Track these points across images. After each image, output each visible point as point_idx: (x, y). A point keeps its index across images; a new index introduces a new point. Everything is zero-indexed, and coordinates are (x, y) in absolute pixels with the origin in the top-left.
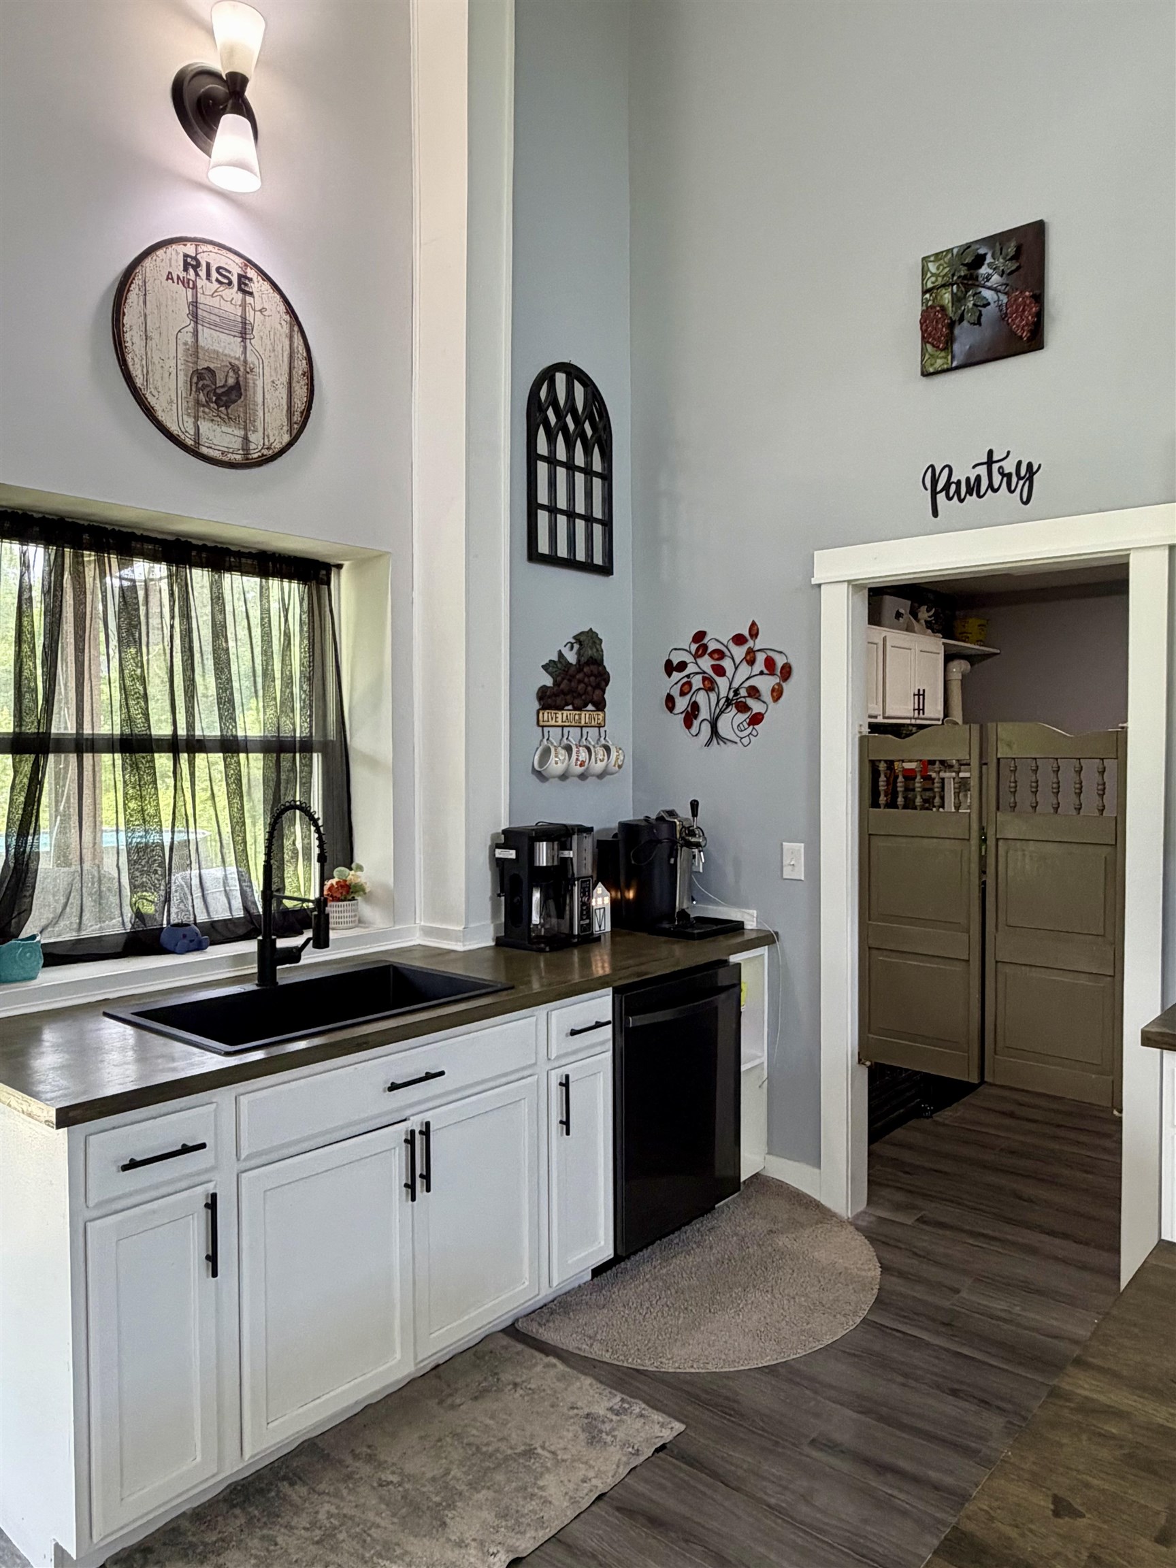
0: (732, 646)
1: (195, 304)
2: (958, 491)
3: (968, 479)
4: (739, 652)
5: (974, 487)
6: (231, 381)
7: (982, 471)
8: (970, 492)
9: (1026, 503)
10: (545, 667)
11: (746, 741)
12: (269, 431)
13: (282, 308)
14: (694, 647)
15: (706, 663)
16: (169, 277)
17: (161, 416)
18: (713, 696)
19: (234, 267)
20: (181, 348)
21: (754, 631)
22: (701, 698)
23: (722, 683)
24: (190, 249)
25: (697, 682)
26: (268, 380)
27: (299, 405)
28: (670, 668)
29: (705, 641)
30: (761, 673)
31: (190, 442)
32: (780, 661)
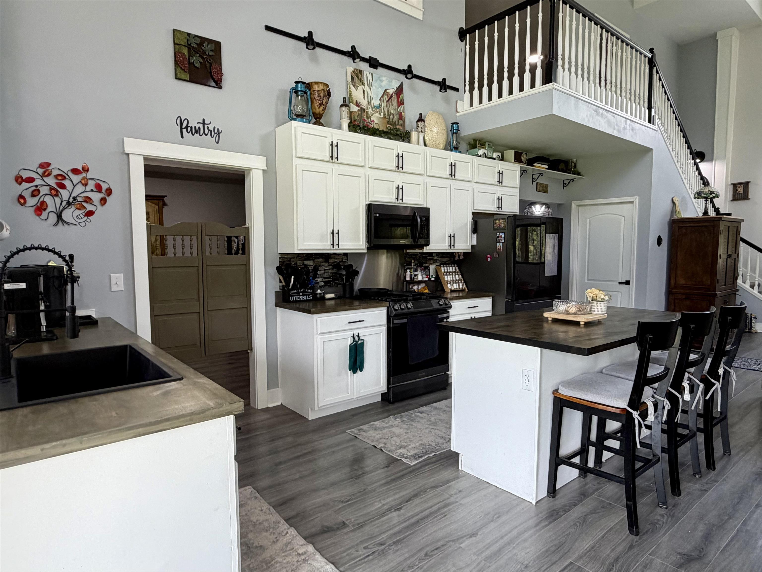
0: (70, 174)
2: (191, 130)
3: (195, 127)
4: (76, 178)
5: (197, 131)
7: (201, 126)
8: (196, 132)
9: (218, 143)
11: (83, 224)
14: (41, 171)
15: (51, 181)
18: (58, 200)
21: (86, 170)
22: (48, 200)
23: (65, 194)
25: (44, 190)
28: (19, 180)
29: (50, 168)
30: (92, 190)
32: (104, 187)
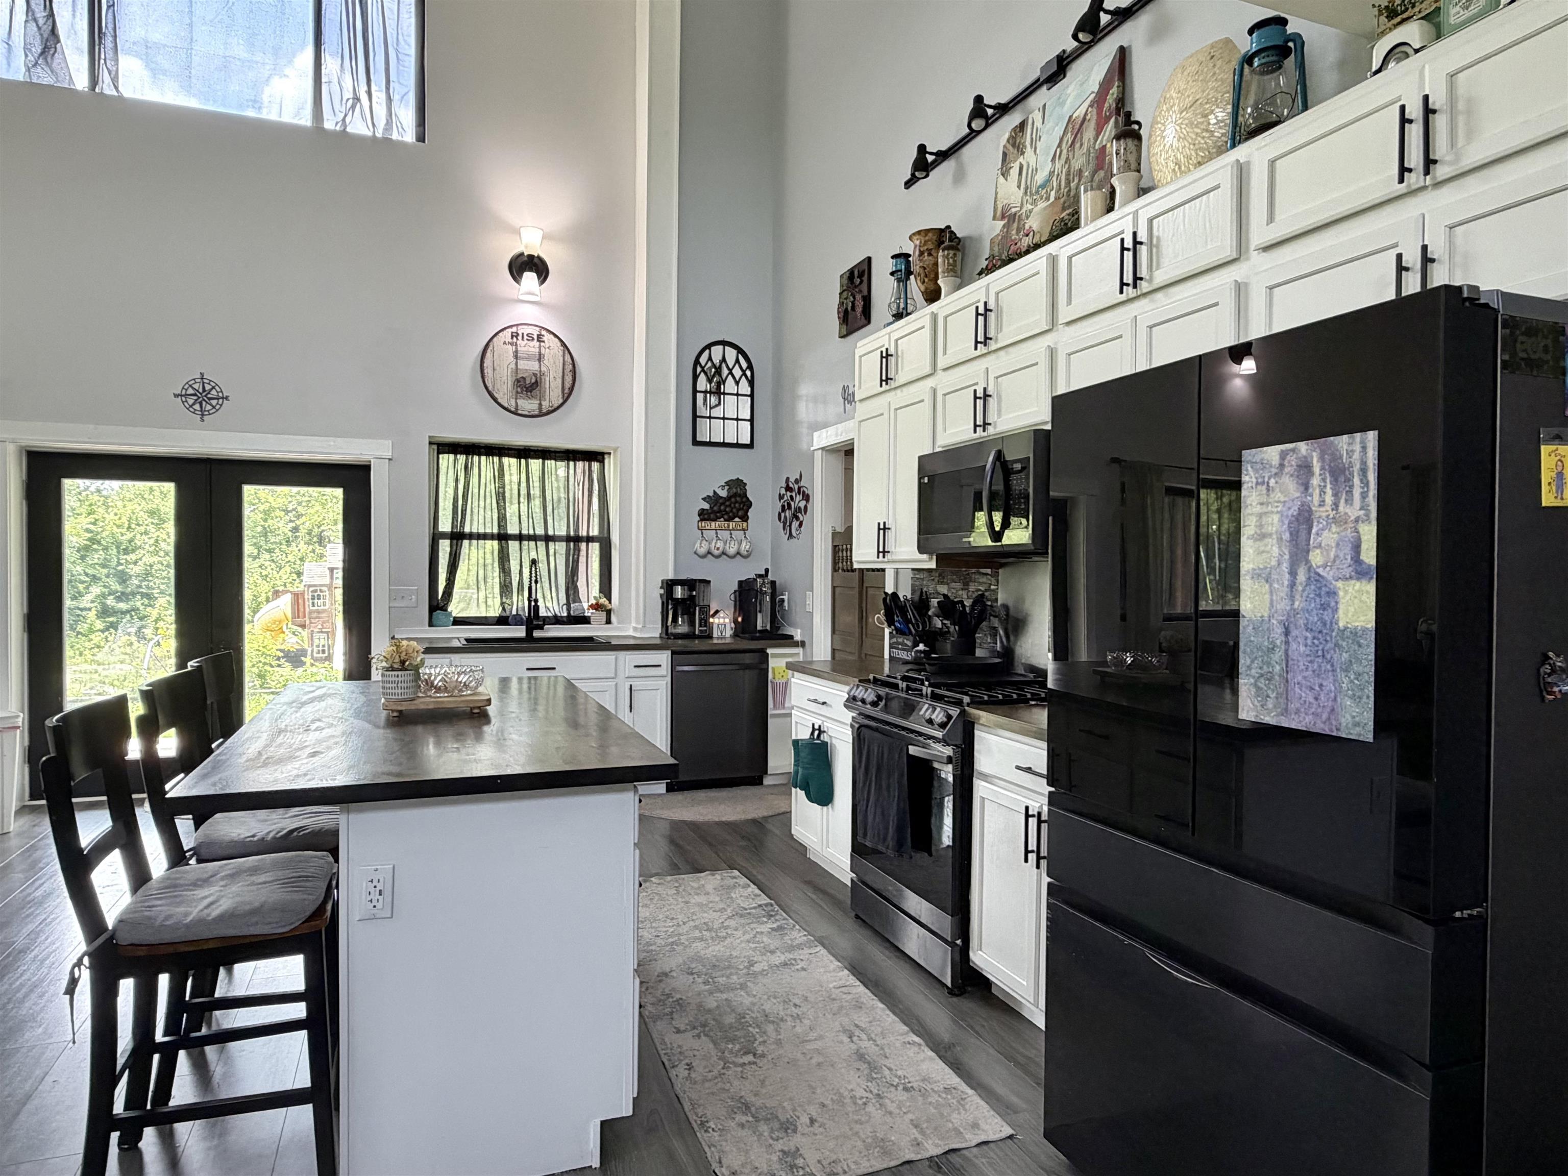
0: (795, 485)
1: (516, 351)
4: (797, 488)
6: (533, 381)
10: (704, 499)
11: (798, 536)
12: (552, 399)
13: (559, 344)
14: (785, 486)
15: (789, 495)
16: (505, 343)
17: (500, 400)
18: (790, 512)
19: (535, 332)
20: (510, 370)
21: (799, 476)
22: (787, 513)
23: (792, 505)
24: (514, 329)
25: (786, 505)
26: (552, 377)
27: (568, 385)
28: (780, 497)
29: (788, 483)
30: (802, 499)
31: (513, 409)
32: (806, 492)
